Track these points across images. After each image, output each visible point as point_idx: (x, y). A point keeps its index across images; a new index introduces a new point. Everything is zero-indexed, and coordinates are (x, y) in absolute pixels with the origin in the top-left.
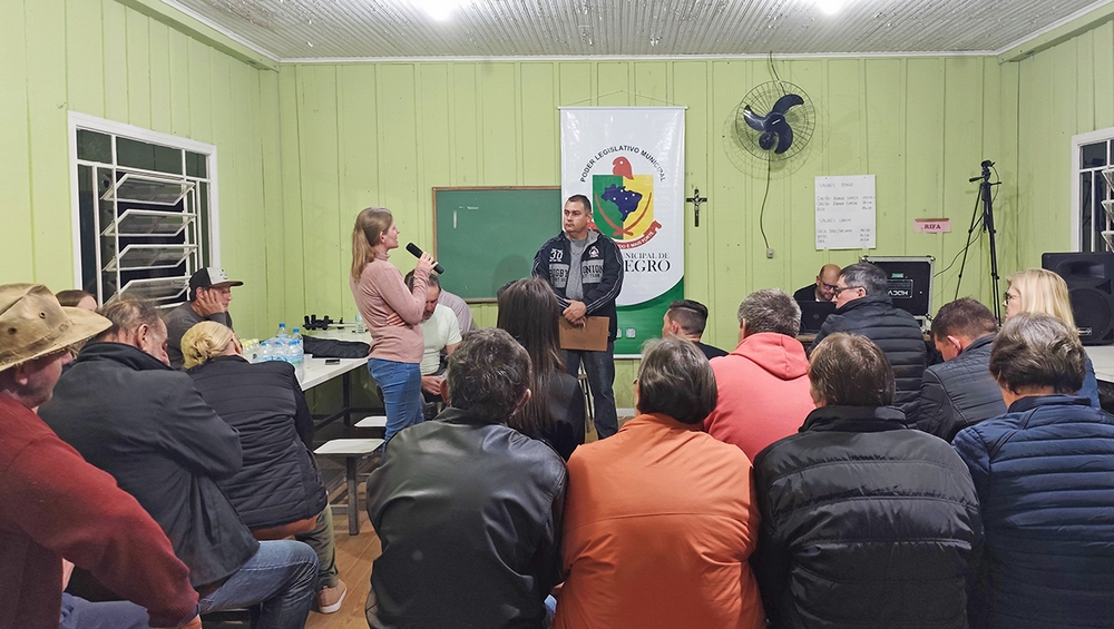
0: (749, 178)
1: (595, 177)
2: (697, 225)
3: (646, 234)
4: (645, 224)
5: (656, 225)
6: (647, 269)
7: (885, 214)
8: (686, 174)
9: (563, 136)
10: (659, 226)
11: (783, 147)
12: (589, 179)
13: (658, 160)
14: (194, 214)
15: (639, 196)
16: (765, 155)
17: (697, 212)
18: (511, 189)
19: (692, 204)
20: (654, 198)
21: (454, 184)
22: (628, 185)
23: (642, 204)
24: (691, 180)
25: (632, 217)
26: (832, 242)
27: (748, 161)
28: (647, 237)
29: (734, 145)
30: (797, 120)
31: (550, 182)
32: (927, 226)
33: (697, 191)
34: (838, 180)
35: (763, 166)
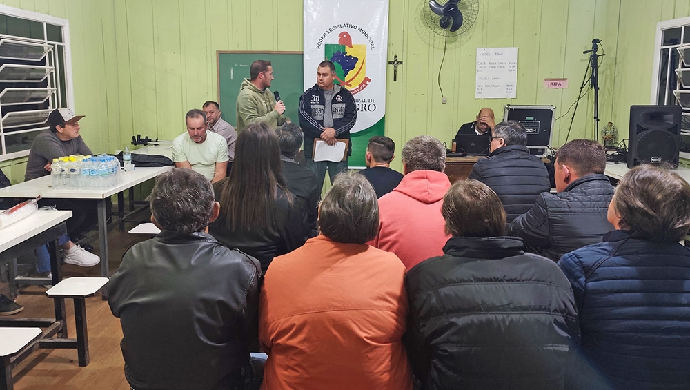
0: (431, 47)
1: (327, 46)
2: (395, 80)
4: (360, 79)
5: (367, 80)
7: (523, 75)
8: (388, 45)
9: (305, 16)
11: (455, 27)
12: (322, 47)
13: (370, 34)
14: (53, 67)
15: (356, 59)
16: (443, 32)
17: (395, 71)
18: (269, 53)
19: (392, 66)
20: (367, 61)
21: (231, 49)
22: (349, 52)
23: (358, 65)
24: (392, 49)
25: (351, 74)
26: (487, 94)
27: (432, 36)
28: (361, 88)
29: (422, 25)
30: (466, 8)
31: (295, 49)
32: (552, 84)
33: (396, 57)
34: (492, 50)
35: (442, 40)
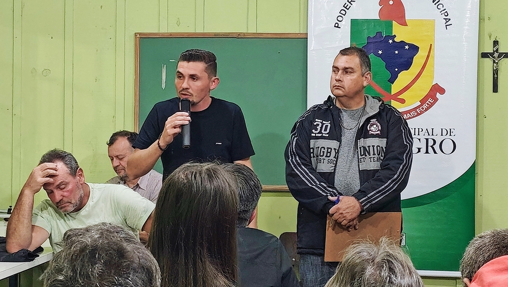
1: (353, 22)
2: (495, 89)
3: (423, 101)
4: (422, 88)
5: (437, 90)
6: (423, 150)
8: (481, 19)
10: (442, 91)
12: (346, 25)
15: (415, 49)
17: (496, 72)
18: (239, 37)
19: (488, 62)
20: (436, 52)
21: (164, 29)
22: (401, 34)
23: (418, 60)
24: (488, 27)
25: (404, 78)
28: (425, 107)
31: (292, 28)
33: (496, 43)
